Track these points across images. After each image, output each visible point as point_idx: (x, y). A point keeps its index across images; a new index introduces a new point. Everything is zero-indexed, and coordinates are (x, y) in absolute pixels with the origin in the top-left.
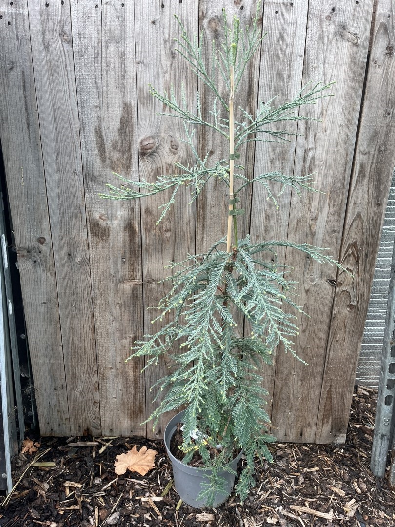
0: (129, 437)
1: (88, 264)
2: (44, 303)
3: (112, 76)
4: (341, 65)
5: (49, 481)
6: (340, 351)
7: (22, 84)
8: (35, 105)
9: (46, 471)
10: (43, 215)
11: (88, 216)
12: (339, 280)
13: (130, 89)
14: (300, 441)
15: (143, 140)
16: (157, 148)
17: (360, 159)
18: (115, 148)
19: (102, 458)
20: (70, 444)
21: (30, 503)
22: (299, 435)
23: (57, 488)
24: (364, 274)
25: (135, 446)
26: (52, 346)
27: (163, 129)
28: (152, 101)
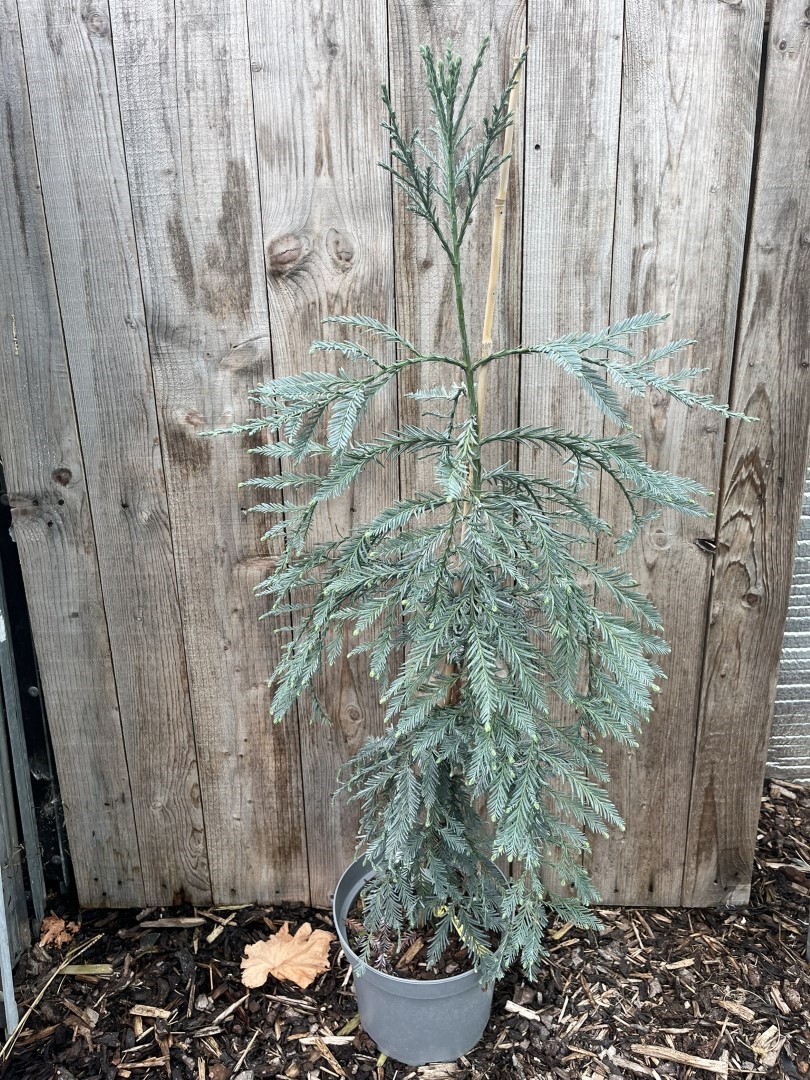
0: (272, 905)
1: (165, 525)
2: (75, 615)
3: (200, 102)
4: (707, 54)
5: (99, 1005)
6: (729, 700)
7: (6, 132)
8: (35, 175)
9: (90, 983)
10: (64, 419)
11: (160, 418)
12: (721, 540)
13: (240, 129)
14: (648, 903)
15: (273, 244)
16: (306, 259)
17: (758, 265)
18: (214, 263)
19: (215, 953)
20: (143, 925)
21: (56, 1055)
22: (647, 891)
23: (117, 1021)
24: (778, 523)
25: (286, 923)
26: (96, 711)
27: (317, 216)
28: (290, 154)
